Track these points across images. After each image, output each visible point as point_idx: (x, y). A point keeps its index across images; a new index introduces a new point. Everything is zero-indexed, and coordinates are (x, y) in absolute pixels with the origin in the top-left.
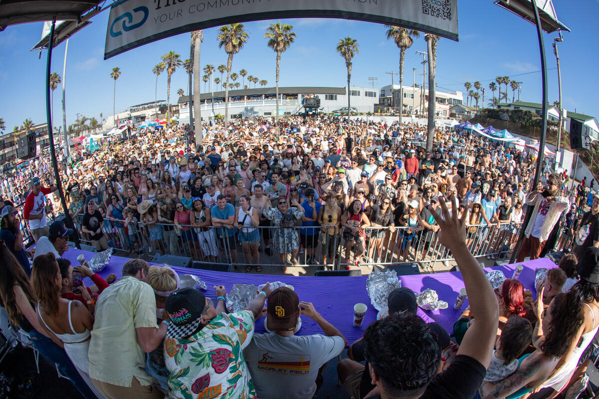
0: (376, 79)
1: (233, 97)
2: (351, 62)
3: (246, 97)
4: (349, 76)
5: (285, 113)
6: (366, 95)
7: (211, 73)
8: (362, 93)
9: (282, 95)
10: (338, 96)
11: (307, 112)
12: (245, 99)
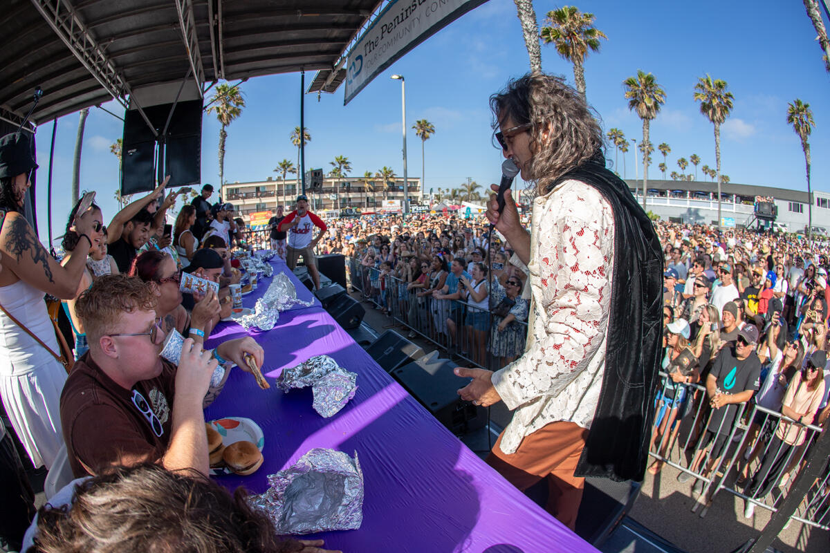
1: (673, 191)
3: (688, 192)
9: (734, 196)
10: (804, 206)
11: (762, 227)
12: (688, 196)
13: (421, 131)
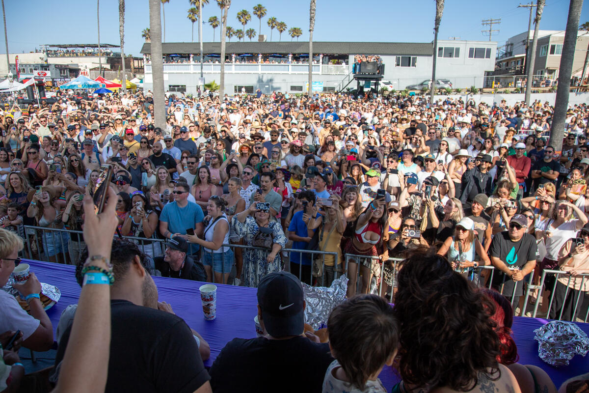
0: (498, 22)
1: (239, 55)
3: (260, 56)
4: (438, 21)
6: (471, 56)
7: (202, 5)
8: (464, 52)
9: (321, 56)
10: (419, 58)
11: (362, 88)
12: (260, 60)
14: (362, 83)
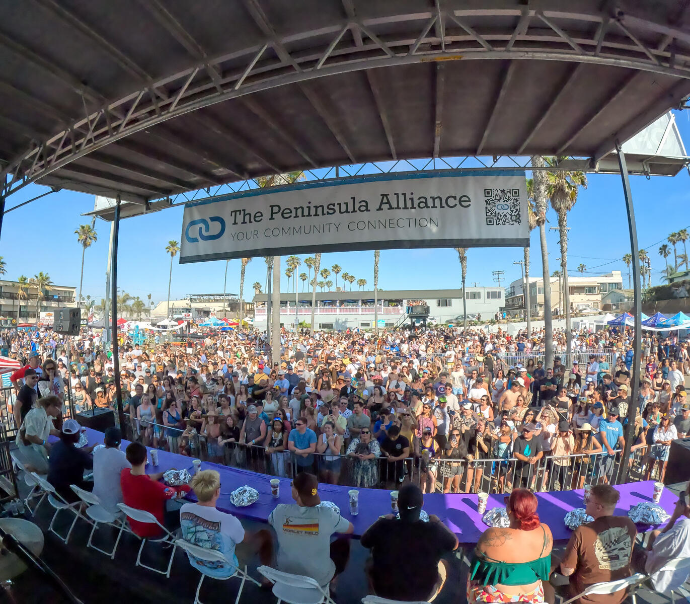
0: (503, 272)
1: (322, 301)
2: (465, 255)
3: (338, 302)
4: (464, 275)
5: (387, 325)
6: (488, 297)
7: (296, 267)
8: (483, 294)
9: (383, 301)
10: (453, 300)
11: (414, 323)
12: (338, 305)
13: (83, 237)
14: (414, 320)
